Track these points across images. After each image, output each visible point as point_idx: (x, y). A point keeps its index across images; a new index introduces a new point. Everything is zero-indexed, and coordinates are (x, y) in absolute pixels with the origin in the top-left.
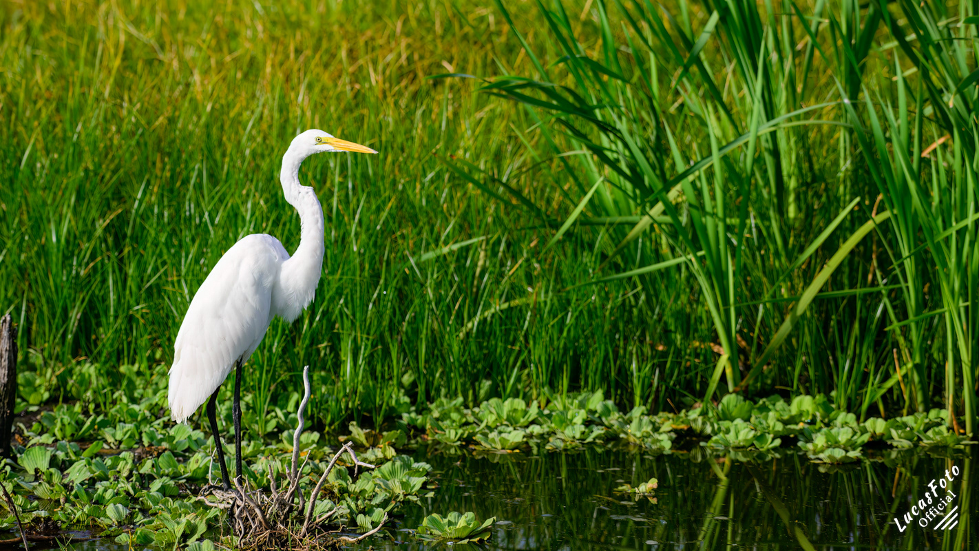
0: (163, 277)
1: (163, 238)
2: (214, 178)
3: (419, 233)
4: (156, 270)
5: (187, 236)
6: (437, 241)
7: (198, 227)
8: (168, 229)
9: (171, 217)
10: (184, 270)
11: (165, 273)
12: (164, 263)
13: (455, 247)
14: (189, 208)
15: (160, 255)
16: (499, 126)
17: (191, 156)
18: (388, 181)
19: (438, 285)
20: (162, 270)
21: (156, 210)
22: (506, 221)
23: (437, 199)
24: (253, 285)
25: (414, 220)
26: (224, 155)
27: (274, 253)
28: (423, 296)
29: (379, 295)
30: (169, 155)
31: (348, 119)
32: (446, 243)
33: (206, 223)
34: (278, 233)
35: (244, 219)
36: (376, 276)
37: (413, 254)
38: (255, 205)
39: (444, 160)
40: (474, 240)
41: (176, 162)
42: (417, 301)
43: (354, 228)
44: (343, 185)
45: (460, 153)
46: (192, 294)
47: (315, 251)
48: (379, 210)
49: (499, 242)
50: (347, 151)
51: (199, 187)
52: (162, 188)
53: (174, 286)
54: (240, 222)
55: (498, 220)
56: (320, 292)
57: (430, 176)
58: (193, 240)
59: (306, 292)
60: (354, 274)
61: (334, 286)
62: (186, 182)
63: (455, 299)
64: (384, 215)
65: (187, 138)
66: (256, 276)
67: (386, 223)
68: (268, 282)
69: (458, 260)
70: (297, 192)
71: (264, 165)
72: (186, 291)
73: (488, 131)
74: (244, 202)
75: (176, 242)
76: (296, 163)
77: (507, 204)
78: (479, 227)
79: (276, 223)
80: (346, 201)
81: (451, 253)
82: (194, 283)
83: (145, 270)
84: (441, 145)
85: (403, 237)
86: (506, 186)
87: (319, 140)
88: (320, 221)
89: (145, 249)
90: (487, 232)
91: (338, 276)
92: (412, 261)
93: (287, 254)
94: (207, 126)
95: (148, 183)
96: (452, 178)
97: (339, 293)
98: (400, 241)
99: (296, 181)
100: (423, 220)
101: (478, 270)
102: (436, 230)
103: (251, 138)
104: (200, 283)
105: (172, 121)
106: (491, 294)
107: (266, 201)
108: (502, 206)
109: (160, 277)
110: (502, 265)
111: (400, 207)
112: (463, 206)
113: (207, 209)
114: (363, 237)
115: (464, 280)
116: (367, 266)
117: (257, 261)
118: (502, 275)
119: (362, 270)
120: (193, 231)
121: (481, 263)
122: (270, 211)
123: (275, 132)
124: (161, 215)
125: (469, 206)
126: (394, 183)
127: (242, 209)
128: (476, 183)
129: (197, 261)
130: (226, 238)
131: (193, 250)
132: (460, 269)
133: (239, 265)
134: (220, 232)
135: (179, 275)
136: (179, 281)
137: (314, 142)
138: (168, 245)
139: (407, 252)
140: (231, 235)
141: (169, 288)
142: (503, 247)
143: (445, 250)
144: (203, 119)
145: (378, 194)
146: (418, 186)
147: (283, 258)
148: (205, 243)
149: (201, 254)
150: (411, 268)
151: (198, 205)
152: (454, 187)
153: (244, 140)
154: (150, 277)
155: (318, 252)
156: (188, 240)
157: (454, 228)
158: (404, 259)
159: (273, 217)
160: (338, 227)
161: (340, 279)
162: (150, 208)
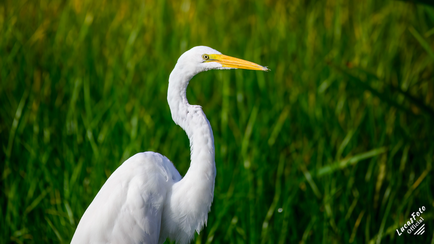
0: (46, 201)
1: (44, 159)
2: (96, 95)
3: (315, 145)
4: (37, 192)
5: (69, 155)
6: (334, 154)
7: (81, 146)
8: (50, 149)
9: (52, 137)
10: (67, 192)
11: (48, 196)
12: (46, 185)
13: (354, 160)
14: (71, 126)
15: (42, 177)
16: (398, 31)
17: (72, 71)
18: (280, 93)
19: (336, 201)
20: (44, 193)
21: (36, 129)
22: (407, 131)
23: (332, 111)
24: (143, 207)
25: (309, 133)
26: (105, 69)
27: (164, 173)
28: (321, 214)
29: (275, 213)
30: (48, 70)
31: (236, 28)
32: (344, 156)
33: (89, 143)
34: (165, 149)
35: (129, 137)
36: (269, 193)
37: (309, 168)
38: (141, 122)
39: (338, 68)
40: (374, 153)
41: (55, 79)
42: (314, 219)
43: (245, 143)
44: (232, 98)
45: (356, 61)
46: (77, 218)
47: (206, 172)
48: (271, 123)
49: (399, 154)
50: (236, 68)
51: (81, 103)
52: (41, 106)
53: (57, 209)
54: (125, 140)
55: (398, 130)
56: (212, 215)
57: (324, 85)
58: (76, 160)
59: (199, 215)
60: (246, 191)
61: (226, 204)
62: (67, 99)
63: (355, 216)
64: (277, 128)
65: (67, 52)
66: (145, 197)
67: (279, 136)
68: (158, 203)
69: (357, 174)
70: (184, 112)
71: (150, 79)
72: (70, 214)
73: (385, 36)
74: (129, 119)
75: (58, 162)
76: (184, 81)
77: (409, 113)
78: (379, 139)
79: (163, 140)
80: (235, 114)
81: (350, 167)
82: (79, 206)
83: (26, 193)
84: (335, 53)
85: (297, 151)
86: (407, 94)
87: (207, 58)
88: (210, 140)
89: (26, 170)
90: (387, 143)
91: (229, 194)
92: (308, 176)
93: (177, 174)
94: (88, 39)
95: (27, 102)
96: (348, 87)
97: (232, 212)
98: (294, 156)
99: (184, 100)
100: (318, 134)
101: (379, 185)
102: (332, 143)
103: (134, 50)
104: (85, 205)
105: (50, 34)
106: (394, 210)
107: (152, 117)
108: (402, 116)
109: (42, 201)
110: (405, 177)
111: (293, 118)
112: (361, 116)
113: (90, 126)
114: (255, 152)
115: (363, 195)
116: (260, 183)
117: (146, 181)
118: (404, 189)
119: (255, 185)
120: (76, 150)
121: (381, 176)
122: (156, 127)
123: (159, 44)
124: (41, 135)
125: (366, 118)
126: (286, 95)
127: (127, 126)
128: (375, 93)
129: (80, 181)
130: (111, 156)
131: (77, 171)
132: (360, 182)
133: (127, 186)
134: (105, 151)
135: (62, 197)
136: (62, 205)
137: (201, 59)
138: (50, 165)
139: (303, 167)
140: (117, 154)
141: (52, 212)
142: (404, 159)
143: (343, 164)
144: (83, 33)
145: (270, 106)
146: (312, 98)
147: (174, 179)
148: (89, 163)
149: (85, 174)
150: (307, 184)
151: (80, 122)
152: (350, 97)
153: (127, 53)
154: (31, 201)
155: (210, 173)
156: (72, 161)
157: (352, 141)
158: (300, 174)
159: (159, 133)
160: (228, 143)
161: (232, 198)
162: (30, 127)
